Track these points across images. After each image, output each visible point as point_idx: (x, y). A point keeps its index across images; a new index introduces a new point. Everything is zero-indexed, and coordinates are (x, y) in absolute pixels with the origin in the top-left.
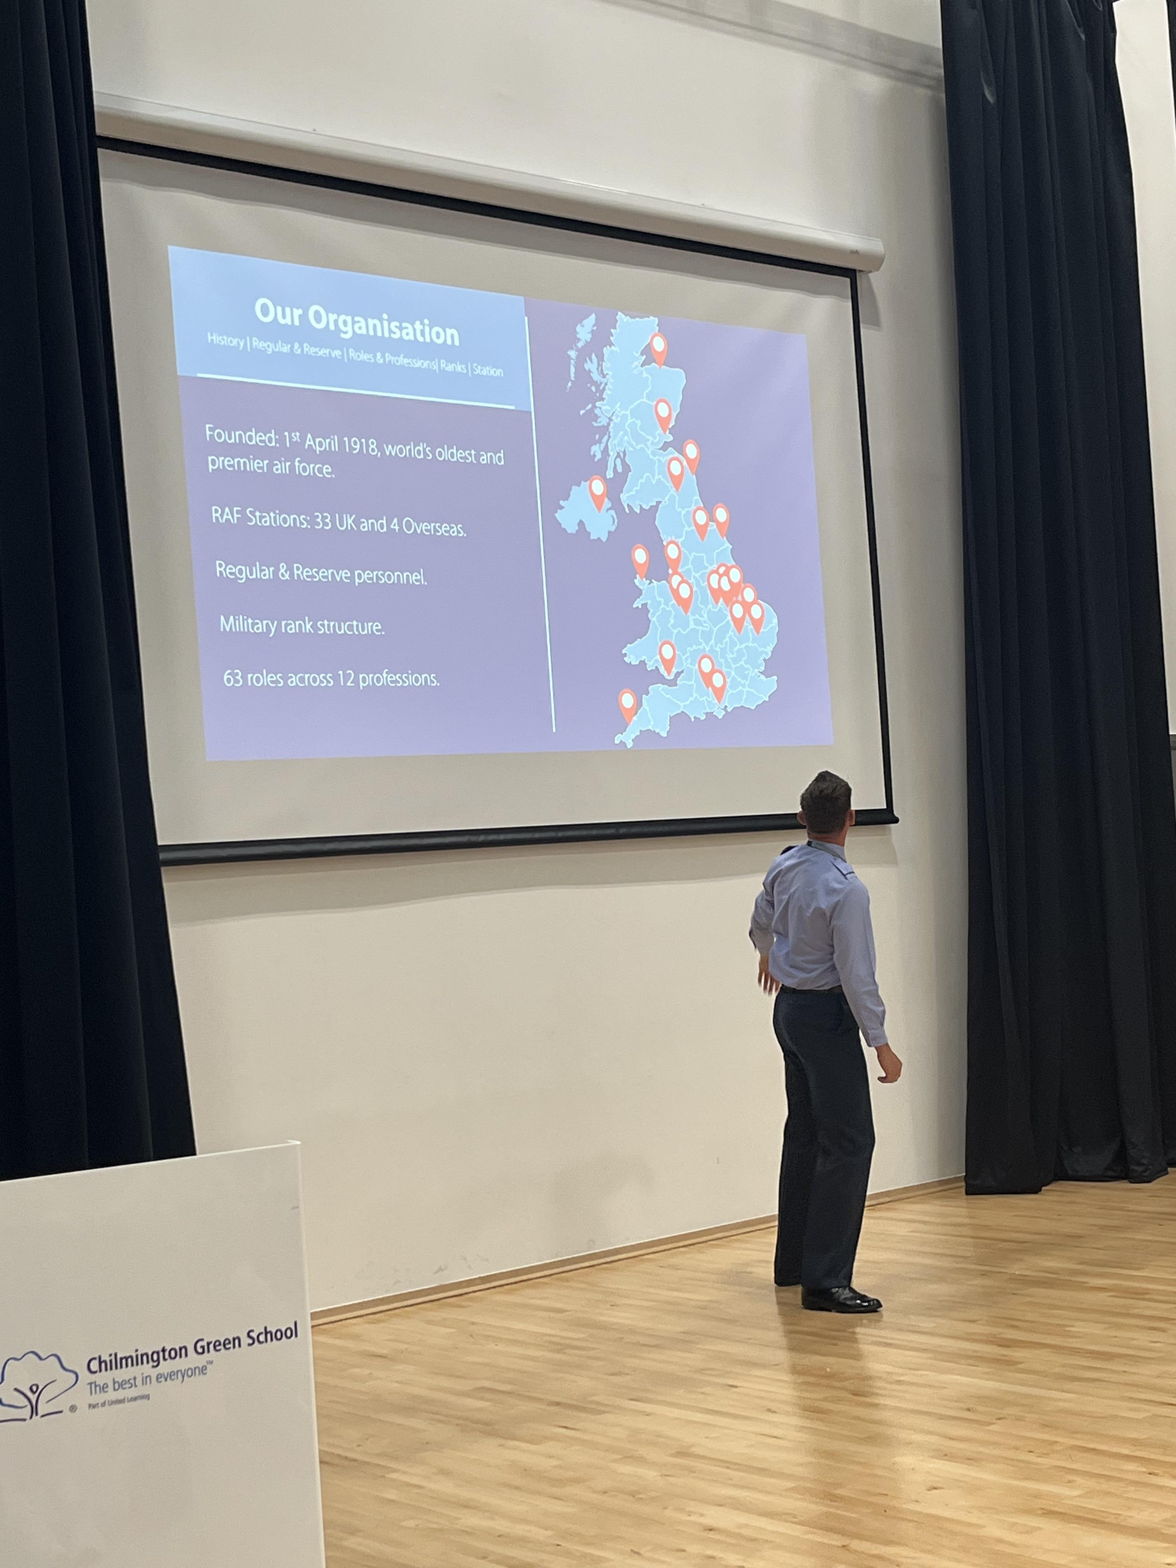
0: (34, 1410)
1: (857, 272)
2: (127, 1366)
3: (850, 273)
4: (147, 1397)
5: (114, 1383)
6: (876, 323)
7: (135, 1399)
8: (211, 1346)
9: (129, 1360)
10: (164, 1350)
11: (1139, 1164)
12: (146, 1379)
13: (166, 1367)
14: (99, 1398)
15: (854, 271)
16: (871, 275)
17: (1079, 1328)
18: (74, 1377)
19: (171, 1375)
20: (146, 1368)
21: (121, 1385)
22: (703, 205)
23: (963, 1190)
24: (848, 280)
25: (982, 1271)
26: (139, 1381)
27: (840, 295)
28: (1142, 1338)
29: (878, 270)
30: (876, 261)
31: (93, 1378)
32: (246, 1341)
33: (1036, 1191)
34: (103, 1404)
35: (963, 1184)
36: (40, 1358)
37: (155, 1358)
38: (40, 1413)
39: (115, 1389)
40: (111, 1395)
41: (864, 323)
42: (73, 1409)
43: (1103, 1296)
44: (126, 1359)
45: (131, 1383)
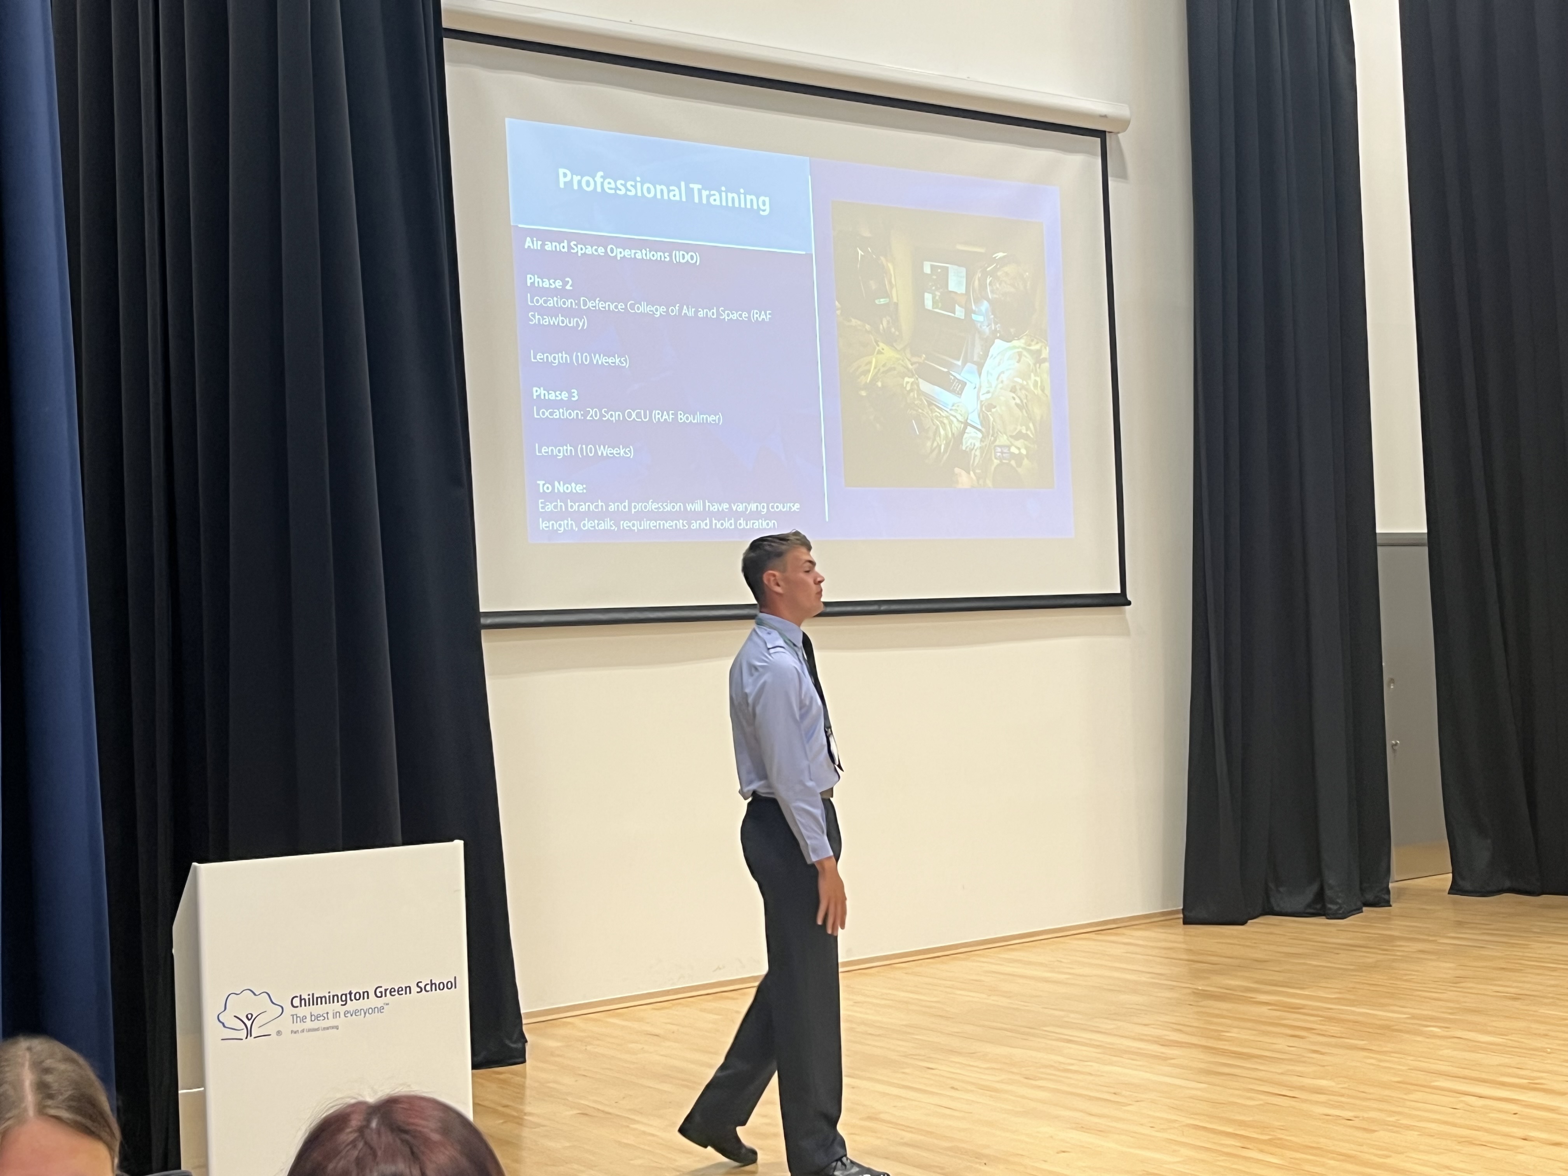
0: (249, 1033)
1: (1107, 134)
2: (321, 1003)
3: (1101, 134)
4: (337, 1028)
5: (311, 1016)
6: (1123, 175)
7: (328, 1028)
8: (388, 992)
9: (324, 999)
10: (350, 993)
11: (1333, 902)
12: (336, 1014)
13: (352, 1005)
14: (299, 1026)
15: (1105, 132)
16: (1120, 135)
17: (1234, 1034)
18: (280, 1009)
19: (356, 1012)
20: (337, 1006)
21: (317, 1018)
22: (968, 78)
23: (1181, 921)
24: (1098, 140)
25: (1170, 985)
26: (330, 1016)
27: (1092, 153)
28: (1282, 1044)
29: (1124, 130)
30: (1124, 124)
31: (295, 1011)
32: (415, 989)
33: (1243, 923)
34: (303, 1031)
35: (1182, 916)
36: (255, 994)
37: (345, 998)
38: (254, 1035)
39: (311, 1021)
40: (309, 1024)
41: (1112, 176)
42: (279, 1033)
43: (1264, 1009)
44: (321, 998)
45: (326, 1015)
